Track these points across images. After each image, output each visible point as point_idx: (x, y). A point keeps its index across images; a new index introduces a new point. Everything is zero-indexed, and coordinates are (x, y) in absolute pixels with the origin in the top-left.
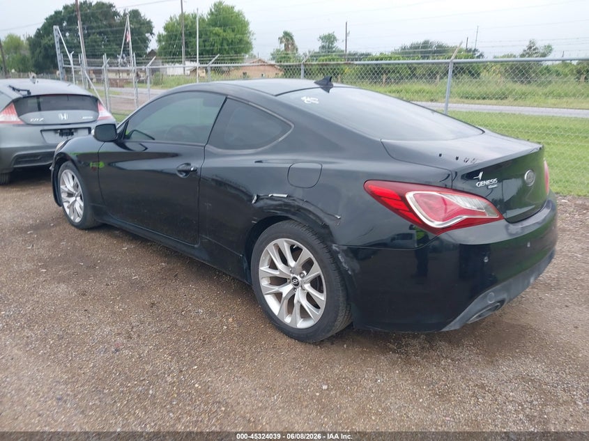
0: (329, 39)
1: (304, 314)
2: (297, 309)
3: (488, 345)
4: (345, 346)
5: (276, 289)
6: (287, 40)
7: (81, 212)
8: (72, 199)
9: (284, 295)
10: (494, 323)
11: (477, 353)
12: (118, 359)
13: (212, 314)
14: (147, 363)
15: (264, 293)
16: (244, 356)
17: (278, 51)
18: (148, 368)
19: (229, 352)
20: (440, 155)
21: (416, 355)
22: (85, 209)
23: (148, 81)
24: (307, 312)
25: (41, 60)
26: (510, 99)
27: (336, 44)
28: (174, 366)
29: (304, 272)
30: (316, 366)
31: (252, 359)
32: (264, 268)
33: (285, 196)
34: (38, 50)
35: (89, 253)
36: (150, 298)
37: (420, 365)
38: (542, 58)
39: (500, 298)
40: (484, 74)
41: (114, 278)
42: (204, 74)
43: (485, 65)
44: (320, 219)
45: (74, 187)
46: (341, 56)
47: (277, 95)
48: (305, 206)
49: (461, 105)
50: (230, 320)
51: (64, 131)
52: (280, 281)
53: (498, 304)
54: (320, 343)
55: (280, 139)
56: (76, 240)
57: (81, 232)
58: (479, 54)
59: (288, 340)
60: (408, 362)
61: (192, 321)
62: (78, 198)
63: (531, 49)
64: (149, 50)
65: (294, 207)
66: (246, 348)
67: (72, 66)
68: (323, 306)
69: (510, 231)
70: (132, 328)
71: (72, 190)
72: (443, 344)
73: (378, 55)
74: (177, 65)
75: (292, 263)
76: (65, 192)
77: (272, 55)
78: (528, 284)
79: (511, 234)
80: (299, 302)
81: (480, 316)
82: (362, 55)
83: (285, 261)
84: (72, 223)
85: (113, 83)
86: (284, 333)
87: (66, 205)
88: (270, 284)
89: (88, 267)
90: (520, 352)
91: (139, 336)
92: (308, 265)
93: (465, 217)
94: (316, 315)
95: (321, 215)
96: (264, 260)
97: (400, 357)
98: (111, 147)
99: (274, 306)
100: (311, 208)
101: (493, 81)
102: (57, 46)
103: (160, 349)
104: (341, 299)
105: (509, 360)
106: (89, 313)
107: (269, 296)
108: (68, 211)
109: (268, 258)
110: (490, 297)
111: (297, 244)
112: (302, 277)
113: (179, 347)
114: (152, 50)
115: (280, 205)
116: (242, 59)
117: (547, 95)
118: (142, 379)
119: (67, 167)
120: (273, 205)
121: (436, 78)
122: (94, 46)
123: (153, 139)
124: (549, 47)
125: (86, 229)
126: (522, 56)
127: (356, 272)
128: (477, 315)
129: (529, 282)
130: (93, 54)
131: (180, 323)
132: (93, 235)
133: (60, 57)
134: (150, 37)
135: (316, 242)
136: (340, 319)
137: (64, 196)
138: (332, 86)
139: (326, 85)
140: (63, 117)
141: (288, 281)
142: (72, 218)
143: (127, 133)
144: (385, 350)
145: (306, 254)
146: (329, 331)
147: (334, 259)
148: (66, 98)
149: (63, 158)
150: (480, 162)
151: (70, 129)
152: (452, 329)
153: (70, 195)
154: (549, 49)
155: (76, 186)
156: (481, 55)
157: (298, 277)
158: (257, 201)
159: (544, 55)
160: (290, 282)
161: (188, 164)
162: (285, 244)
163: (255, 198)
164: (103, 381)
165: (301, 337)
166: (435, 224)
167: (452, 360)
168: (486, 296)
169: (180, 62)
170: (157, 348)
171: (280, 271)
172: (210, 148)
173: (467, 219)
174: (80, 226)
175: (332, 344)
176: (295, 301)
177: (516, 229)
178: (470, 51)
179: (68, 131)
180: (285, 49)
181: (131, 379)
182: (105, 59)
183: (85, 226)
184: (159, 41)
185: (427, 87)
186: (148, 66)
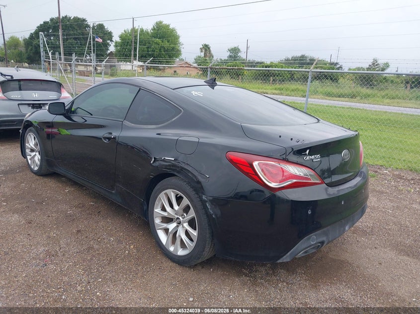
0: (235, 51)
1: (183, 245)
2: (178, 242)
3: (315, 274)
4: (212, 270)
5: (165, 225)
6: (206, 50)
7: (39, 163)
8: (33, 154)
9: (170, 231)
10: (322, 258)
11: (305, 279)
12: (44, 271)
13: (119, 242)
14: (65, 275)
15: (156, 228)
16: (137, 274)
17: (199, 57)
18: (66, 279)
19: (127, 270)
20: (280, 137)
21: (261, 278)
22: (42, 160)
23: (103, 74)
24: (184, 243)
25: (31, 54)
26: (358, 98)
27: (239, 54)
28: (85, 278)
29: (185, 214)
30: (188, 284)
31: (142, 276)
32: (158, 210)
33: (173, 159)
34: (30, 48)
35: (40, 192)
36: (77, 227)
37: (263, 286)
38: (382, 72)
39: (321, 240)
40: (341, 80)
41: (55, 211)
42: (141, 71)
43: (343, 75)
44: (195, 177)
45: (35, 145)
46: (243, 63)
47: (174, 89)
48: (186, 167)
49: (324, 101)
50: (132, 247)
51: (35, 105)
52: (168, 220)
53: (319, 244)
54: (193, 267)
55: (173, 120)
56: (33, 182)
57: (38, 177)
58: (339, 66)
59: (171, 264)
60: (255, 284)
61: (104, 246)
62: (37, 153)
63: (375, 64)
64: (109, 52)
65: (178, 167)
66: (140, 268)
67: (51, 60)
68: (195, 240)
69: (328, 192)
70: (60, 249)
71: (34, 147)
72: (282, 272)
73: (268, 63)
74: (128, 63)
75: (176, 207)
76: (29, 148)
77: (195, 60)
78: (344, 231)
79: (329, 195)
80: (179, 236)
81: (306, 252)
82: (258, 63)
83: (171, 206)
84: (32, 171)
85: (82, 73)
86: (169, 258)
87: (29, 157)
88: (161, 222)
89: (37, 203)
90: (337, 280)
91: (64, 255)
92: (186, 210)
93: (295, 181)
94: (191, 245)
95: (196, 174)
96: (158, 205)
97: (250, 280)
98: (60, 119)
99: (163, 237)
100: (190, 169)
101: (347, 86)
102: (41, 46)
103: (77, 265)
104: (208, 235)
105: (328, 285)
106: (31, 236)
107: (160, 230)
108: (30, 161)
109: (161, 203)
110: (313, 239)
111: (180, 194)
112: (183, 218)
113: (91, 264)
114: (111, 52)
115: (169, 165)
116: (174, 62)
117: (383, 97)
118: (59, 287)
119: (31, 131)
120: (164, 165)
121: (307, 82)
122: (70, 47)
123: (92, 115)
124: (387, 64)
125: (41, 176)
126: (368, 69)
127: (218, 216)
128: (303, 252)
129: (345, 229)
130: (68, 53)
131: (96, 246)
132: (46, 180)
133: (42, 54)
134: (110, 43)
135: (192, 193)
136: (207, 250)
137: (28, 151)
138: (216, 85)
139: (212, 84)
140: (35, 95)
141: (174, 220)
142: (32, 167)
143: (73, 110)
144: (239, 274)
145: (186, 201)
146: (199, 258)
147: (204, 207)
148: (40, 82)
149: (29, 124)
150: (308, 142)
151: (40, 104)
152: (285, 261)
153: (32, 150)
154: (387, 65)
155: (36, 145)
156: (341, 67)
157: (181, 218)
158: (154, 161)
159: (383, 70)
160: (175, 221)
161: (111, 133)
162: (172, 193)
163: (153, 159)
164: (30, 287)
165: (181, 262)
166: (273, 185)
167: (287, 284)
168: (310, 238)
169: (130, 62)
170: (75, 264)
171: (168, 213)
172: (126, 123)
173: (296, 182)
174: (36, 173)
175: (203, 268)
176: (177, 235)
177: (334, 191)
178: (333, 63)
179: (38, 105)
180: (205, 56)
181: (51, 287)
182: (74, 57)
183: (40, 173)
184: (116, 46)
185: (301, 87)
186: (104, 63)
